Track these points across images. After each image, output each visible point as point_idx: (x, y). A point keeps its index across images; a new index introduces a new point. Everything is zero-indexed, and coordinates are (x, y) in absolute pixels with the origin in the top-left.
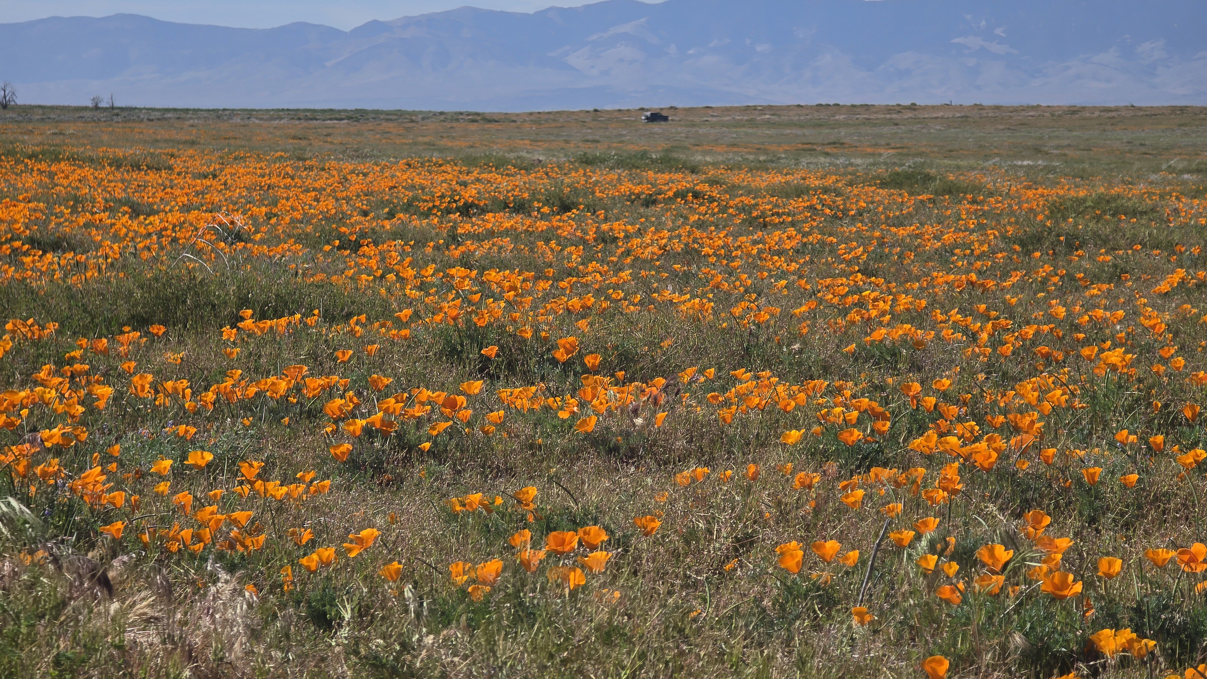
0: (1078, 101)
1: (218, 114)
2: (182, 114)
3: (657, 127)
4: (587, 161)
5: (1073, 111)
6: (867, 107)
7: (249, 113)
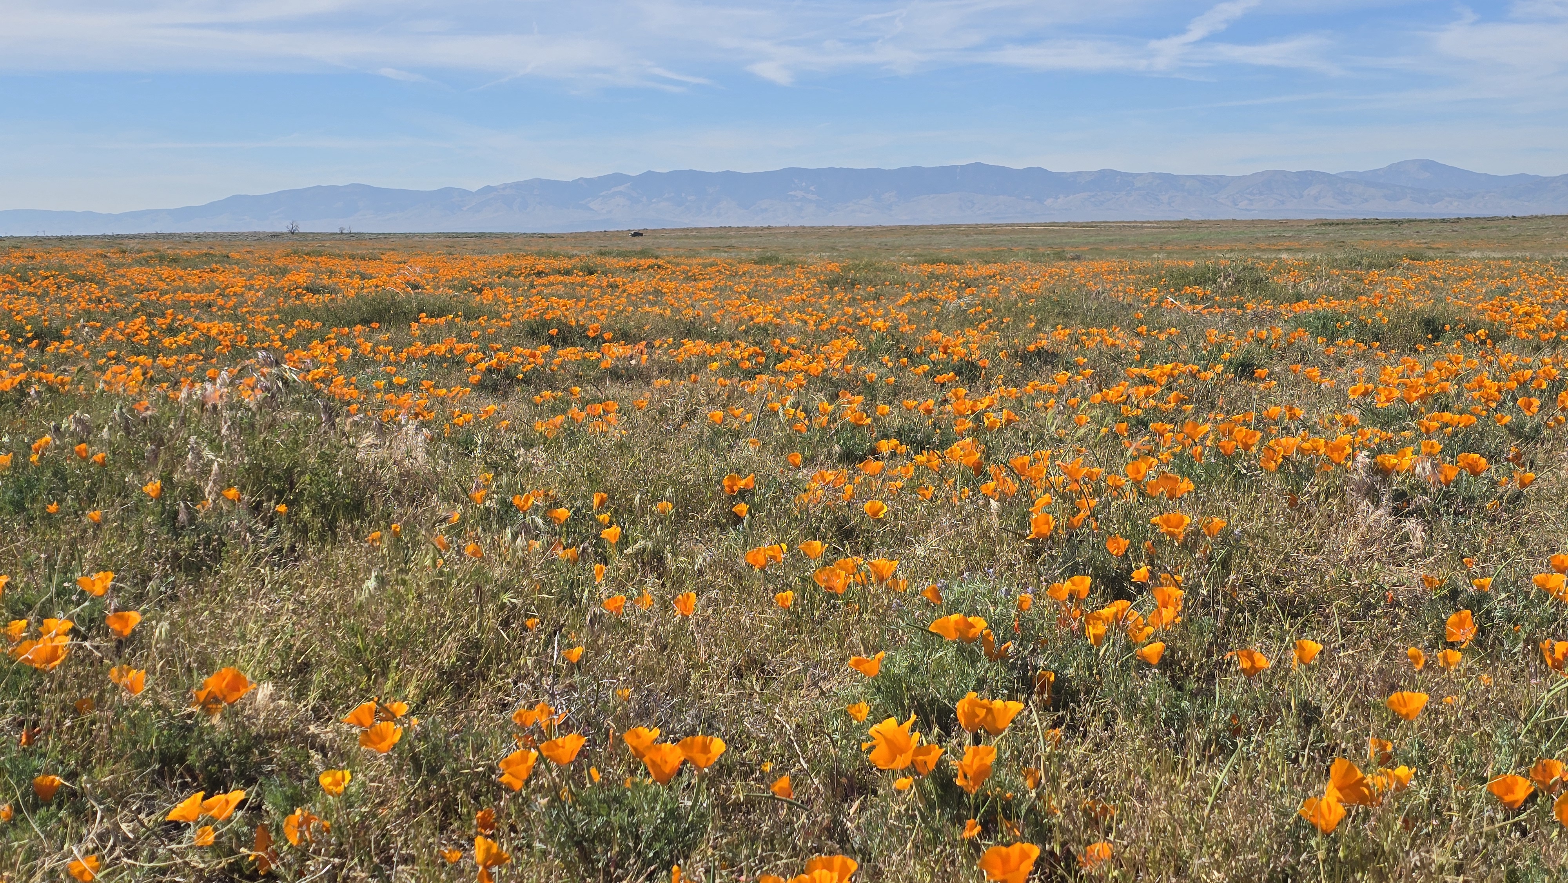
0: (853, 224)
1: (406, 236)
2: (387, 236)
3: (637, 239)
4: (602, 254)
5: (851, 229)
6: (746, 228)
7: (423, 235)
